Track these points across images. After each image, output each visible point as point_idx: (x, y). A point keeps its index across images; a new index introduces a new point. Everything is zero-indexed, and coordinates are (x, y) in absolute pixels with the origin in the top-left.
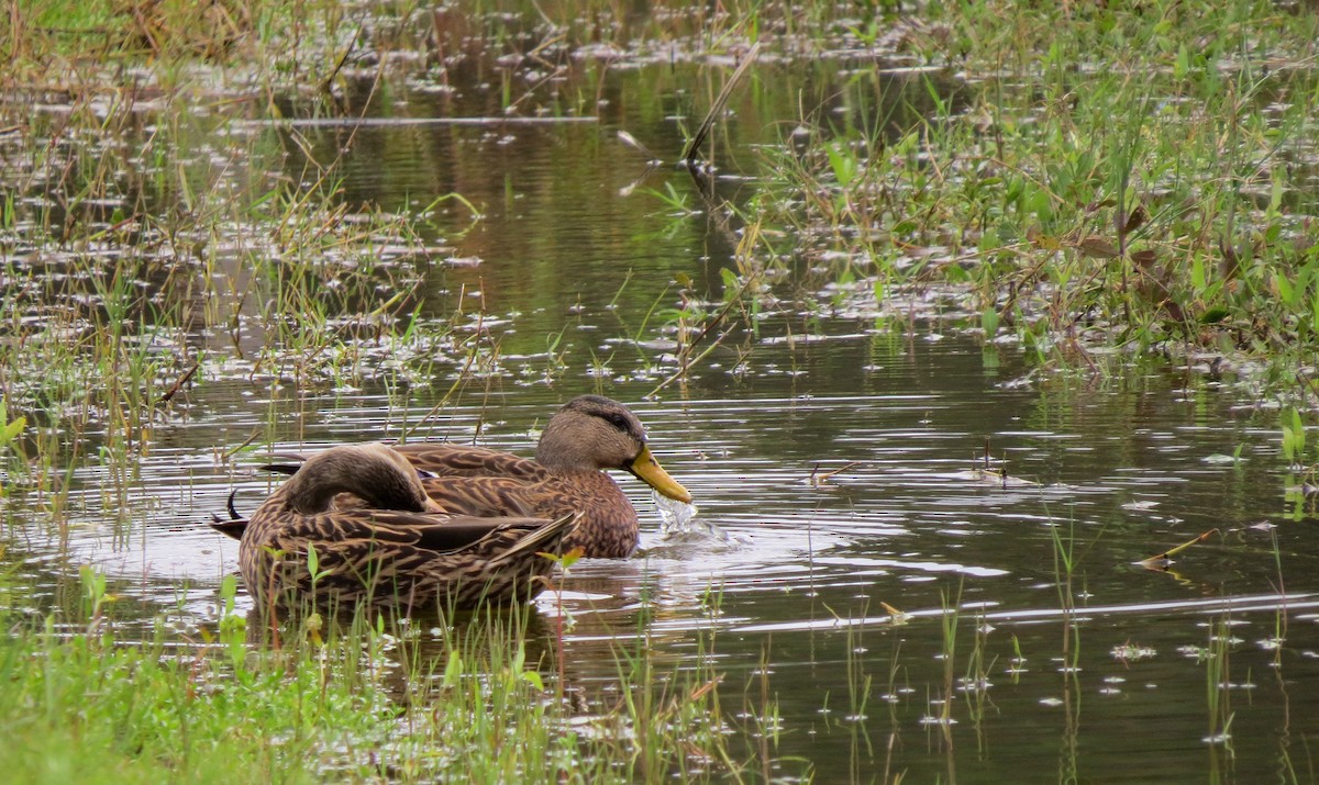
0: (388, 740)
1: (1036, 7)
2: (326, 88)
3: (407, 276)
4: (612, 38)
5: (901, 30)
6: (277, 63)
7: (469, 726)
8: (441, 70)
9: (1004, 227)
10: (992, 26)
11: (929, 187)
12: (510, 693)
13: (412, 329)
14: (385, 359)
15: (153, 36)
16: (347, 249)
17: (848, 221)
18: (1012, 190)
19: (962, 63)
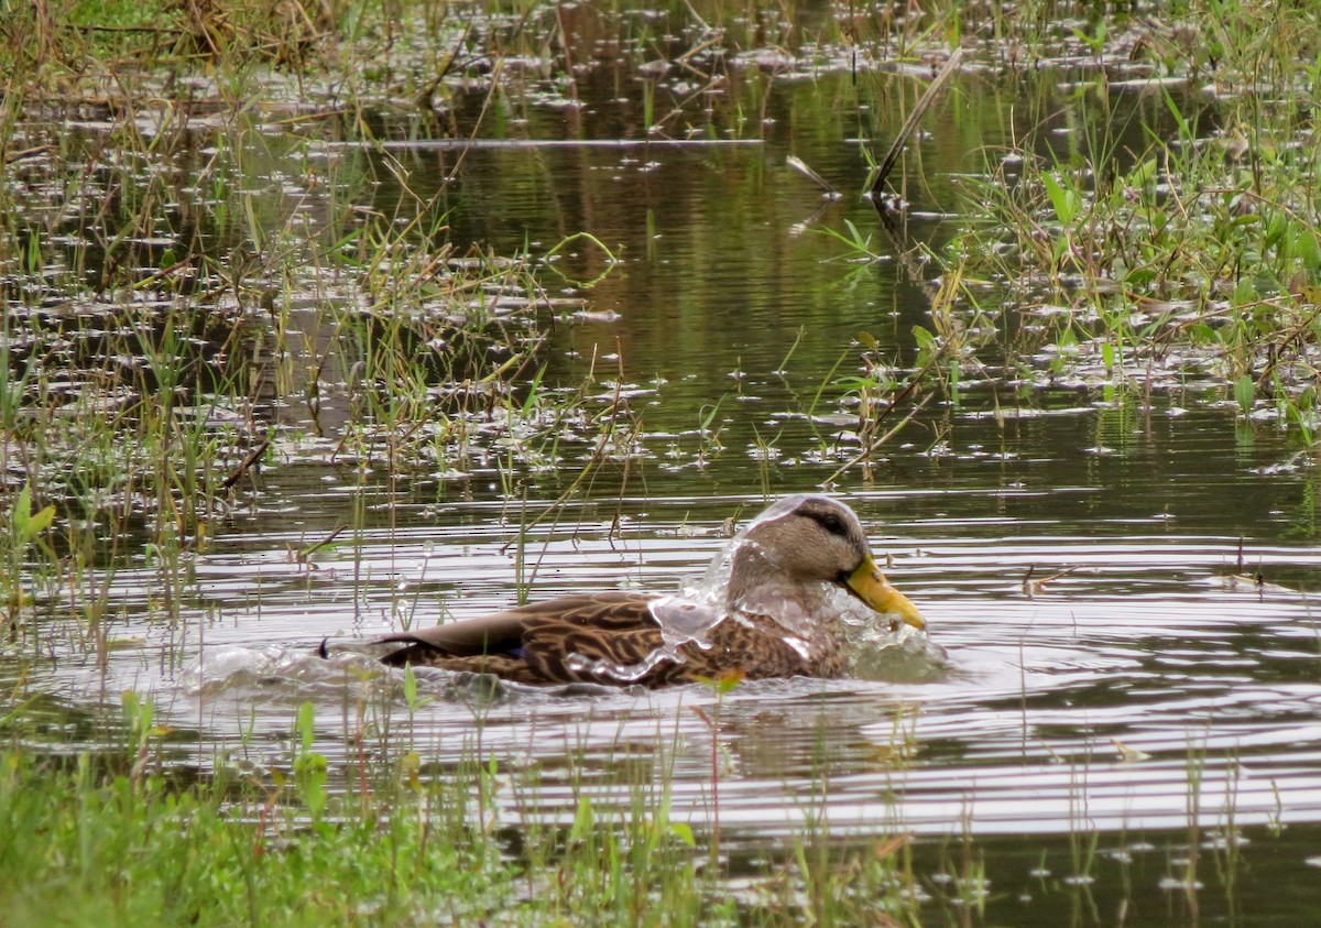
0: (502, 906)
1: (1301, 6)
2: (426, 102)
3: (526, 334)
4: (780, 41)
5: (1135, 33)
6: (365, 71)
7: (602, 889)
8: (568, 80)
9: (1261, 275)
10: (1248, 28)
11: (1169, 227)
12: (654, 848)
13: (533, 399)
14: (499, 437)
15: (212, 37)
16: (452, 301)
17: (1071, 269)
18: (1272, 230)
19: (1210, 73)
